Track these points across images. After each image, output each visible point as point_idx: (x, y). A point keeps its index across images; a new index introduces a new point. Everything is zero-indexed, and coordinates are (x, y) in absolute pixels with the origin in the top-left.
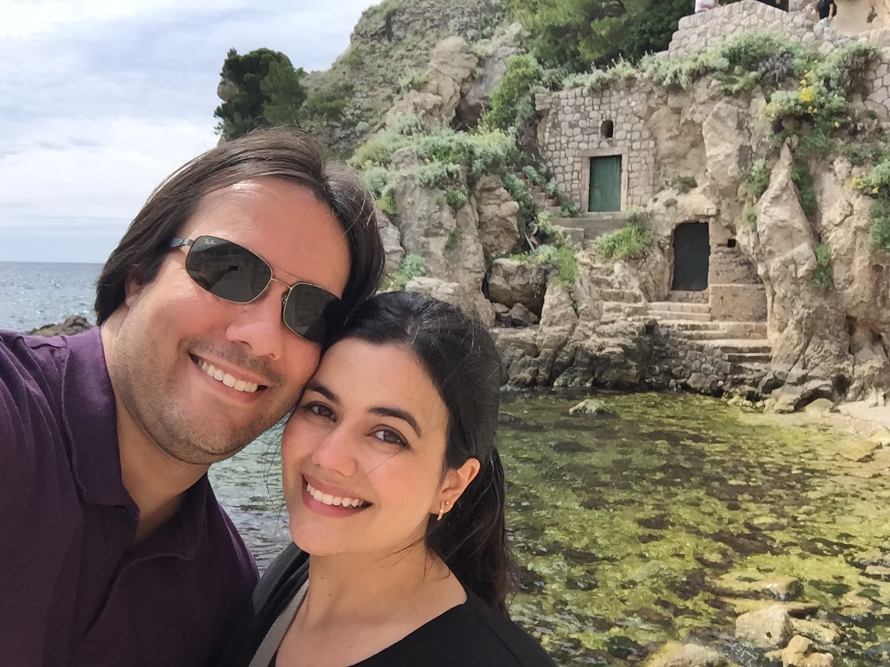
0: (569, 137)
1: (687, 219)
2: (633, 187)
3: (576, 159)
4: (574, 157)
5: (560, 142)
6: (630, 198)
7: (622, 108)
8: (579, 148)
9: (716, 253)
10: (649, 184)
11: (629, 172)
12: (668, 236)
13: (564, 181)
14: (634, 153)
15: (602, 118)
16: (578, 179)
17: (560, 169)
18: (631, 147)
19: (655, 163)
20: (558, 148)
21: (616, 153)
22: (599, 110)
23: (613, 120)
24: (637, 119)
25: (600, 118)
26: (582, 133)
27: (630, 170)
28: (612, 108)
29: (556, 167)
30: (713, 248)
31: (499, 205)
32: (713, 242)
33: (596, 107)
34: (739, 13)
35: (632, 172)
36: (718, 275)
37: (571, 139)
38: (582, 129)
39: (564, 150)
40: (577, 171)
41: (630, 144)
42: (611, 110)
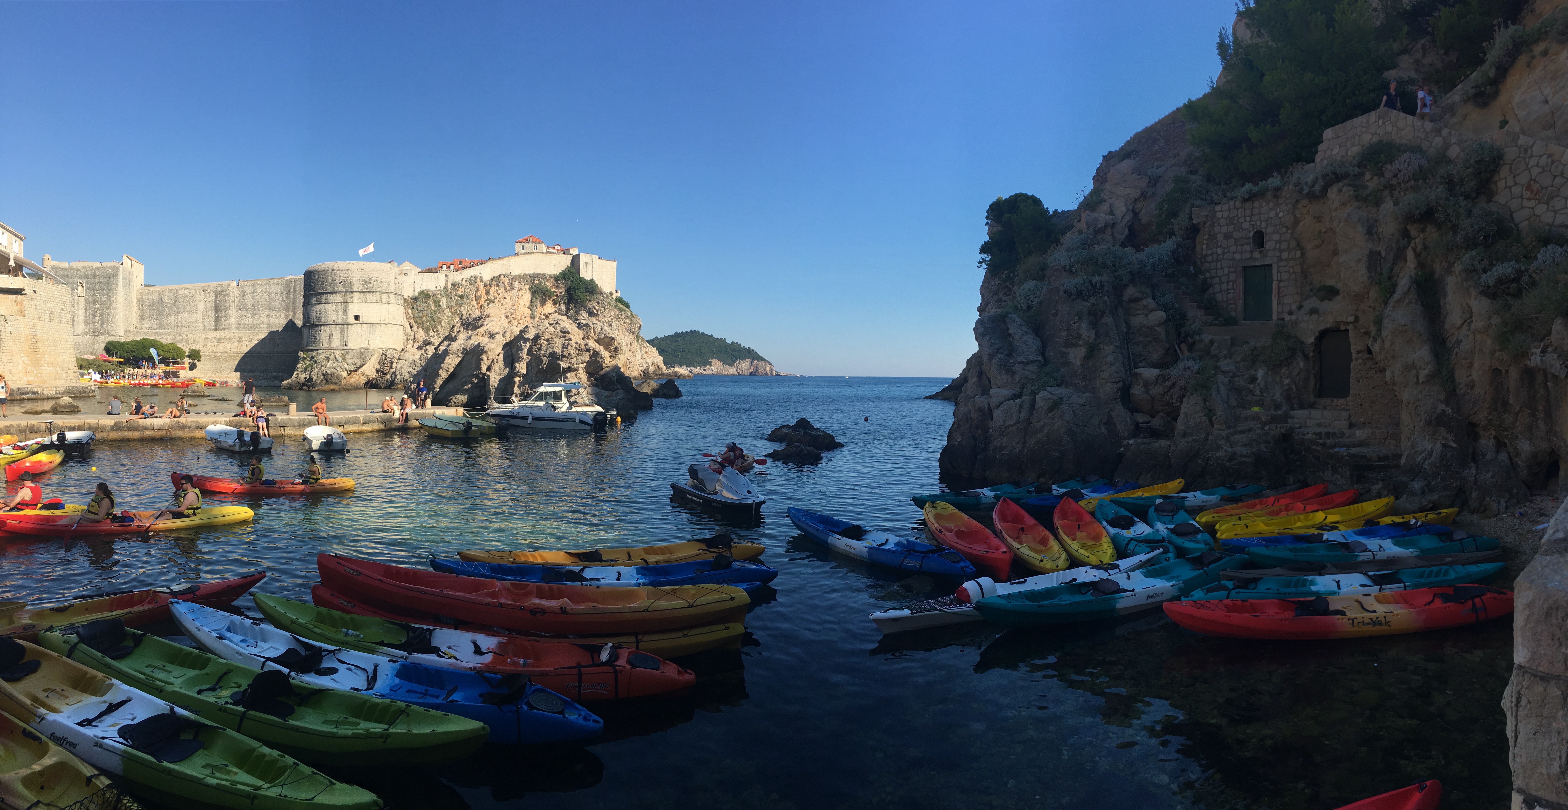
0: (1225, 248)
1: (1328, 326)
2: (1283, 297)
3: (1231, 270)
4: (1229, 267)
5: (1217, 253)
6: (1280, 307)
7: (1271, 218)
8: (1233, 259)
9: (1356, 360)
10: (1297, 293)
11: (1279, 281)
12: (1312, 343)
13: (1221, 291)
14: (1283, 263)
15: (1253, 229)
16: (1233, 289)
17: (1217, 280)
18: (1280, 256)
19: (1302, 272)
20: (1215, 259)
21: (1267, 263)
22: (1251, 221)
23: (1264, 230)
24: (1284, 230)
25: (1251, 229)
26: (1235, 244)
27: (1279, 279)
28: (1262, 219)
29: (1214, 277)
30: (1354, 356)
31: (1146, 315)
32: (1354, 349)
33: (1248, 219)
34: (1375, 122)
35: (1281, 281)
36: (1359, 381)
37: (1226, 250)
38: (1236, 240)
39: (1220, 261)
40: (1232, 281)
41: (1279, 255)
42: (1261, 221)
